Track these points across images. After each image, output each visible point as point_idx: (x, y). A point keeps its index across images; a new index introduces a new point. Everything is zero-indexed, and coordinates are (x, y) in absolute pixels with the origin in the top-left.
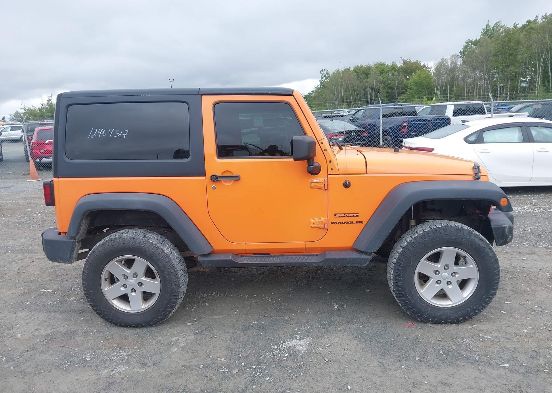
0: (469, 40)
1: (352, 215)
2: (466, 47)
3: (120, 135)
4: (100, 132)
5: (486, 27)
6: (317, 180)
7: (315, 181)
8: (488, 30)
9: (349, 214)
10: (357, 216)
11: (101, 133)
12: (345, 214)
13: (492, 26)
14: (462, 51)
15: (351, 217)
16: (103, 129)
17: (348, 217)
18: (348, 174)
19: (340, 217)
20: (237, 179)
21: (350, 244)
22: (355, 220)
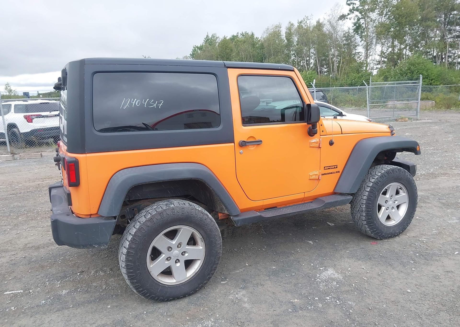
0: (195, 46)
1: (334, 167)
2: (194, 50)
3: (155, 105)
4: (133, 101)
5: (207, 37)
6: (315, 140)
7: (313, 141)
8: (208, 40)
9: (332, 166)
10: (337, 167)
11: (134, 103)
12: (330, 166)
13: (210, 37)
14: (191, 54)
15: (333, 168)
16: (136, 99)
17: (332, 168)
18: (334, 134)
19: (327, 169)
20: (260, 143)
21: (331, 190)
22: (335, 170)
